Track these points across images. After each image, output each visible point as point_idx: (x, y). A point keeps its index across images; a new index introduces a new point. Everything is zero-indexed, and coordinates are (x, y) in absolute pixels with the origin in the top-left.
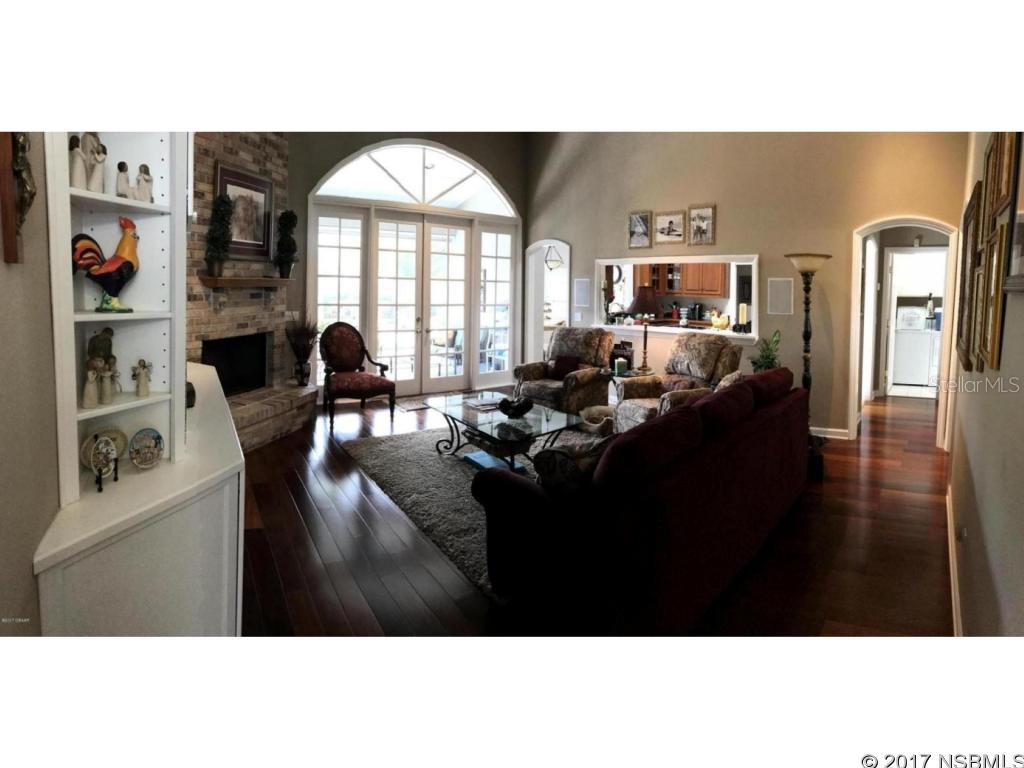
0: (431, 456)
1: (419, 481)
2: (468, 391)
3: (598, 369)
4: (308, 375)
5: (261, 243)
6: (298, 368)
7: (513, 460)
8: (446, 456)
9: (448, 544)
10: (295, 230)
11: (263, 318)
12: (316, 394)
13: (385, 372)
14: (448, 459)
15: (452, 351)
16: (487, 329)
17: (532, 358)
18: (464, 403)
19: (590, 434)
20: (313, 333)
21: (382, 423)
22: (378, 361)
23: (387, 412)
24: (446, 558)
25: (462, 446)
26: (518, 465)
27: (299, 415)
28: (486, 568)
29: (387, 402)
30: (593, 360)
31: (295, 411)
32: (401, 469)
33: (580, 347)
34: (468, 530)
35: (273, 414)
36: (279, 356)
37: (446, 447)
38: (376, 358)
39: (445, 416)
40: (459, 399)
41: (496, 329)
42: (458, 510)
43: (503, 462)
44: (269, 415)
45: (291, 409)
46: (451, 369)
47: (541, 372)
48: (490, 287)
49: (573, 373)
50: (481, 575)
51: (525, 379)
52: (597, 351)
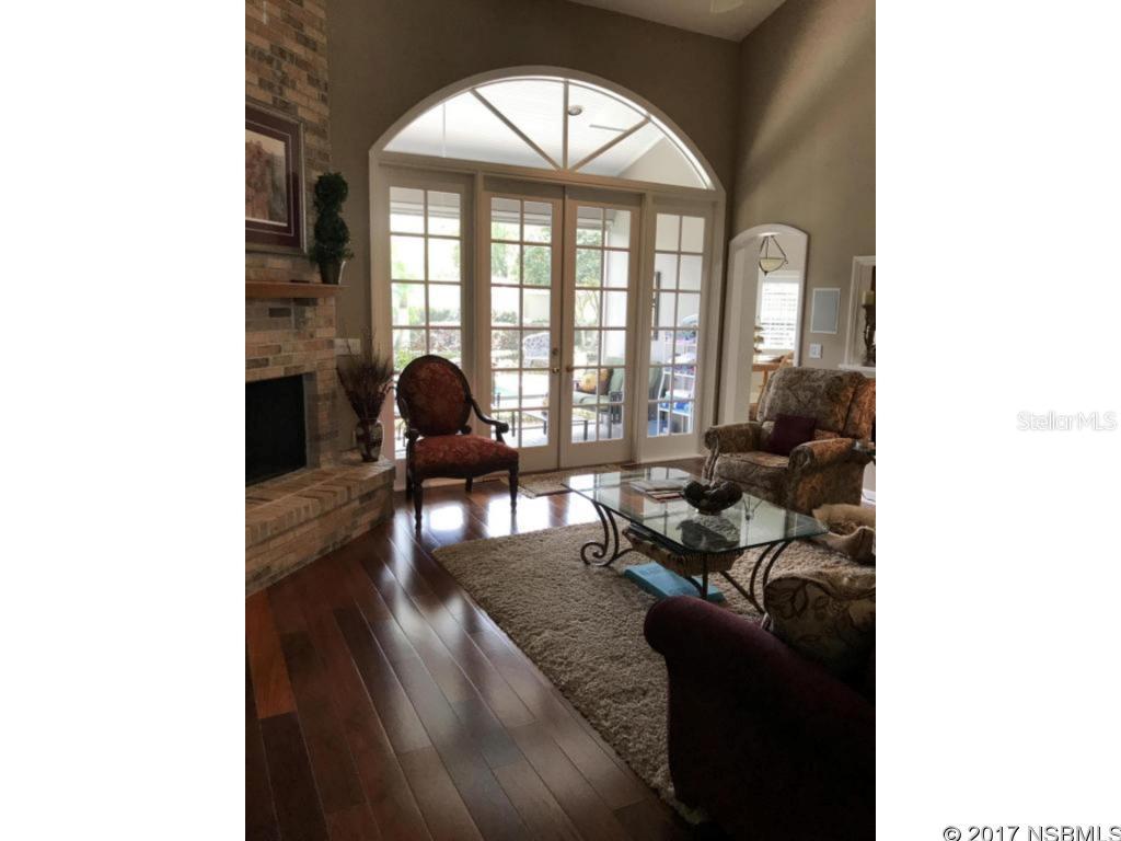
0: (575, 568)
1: (554, 609)
2: (630, 465)
3: (849, 440)
4: (378, 443)
5: (285, 225)
6: (361, 432)
7: (705, 580)
8: (596, 569)
9: (601, 712)
10: (344, 206)
11: (294, 350)
12: (391, 473)
13: (504, 436)
14: (599, 573)
15: (605, 401)
16: (659, 367)
17: (732, 417)
18: (622, 484)
19: (830, 550)
20: (386, 373)
21: (499, 517)
22: (494, 417)
23: (507, 499)
24: (596, 734)
25: (623, 553)
26: (711, 590)
27: (364, 510)
28: (664, 756)
29: (506, 481)
30: (841, 426)
31: (356, 504)
32: (526, 589)
33: (819, 401)
34: (633, 691)
35: (318, 513)
36: (327, 412)
37: (596, 555)
38: (490, 411)
39: (596, 504)
40: (614, 477)
41: (675, 367)
42: (617, 658)
43: (688, 584)
44: (312, 515)
45: (350, 501)
46: (604, 429)
47: (749, 439)
48: (666, 301)
49: (808, 444)
50: (655, 769)
51: (722, 450)
52: (850, 409)
